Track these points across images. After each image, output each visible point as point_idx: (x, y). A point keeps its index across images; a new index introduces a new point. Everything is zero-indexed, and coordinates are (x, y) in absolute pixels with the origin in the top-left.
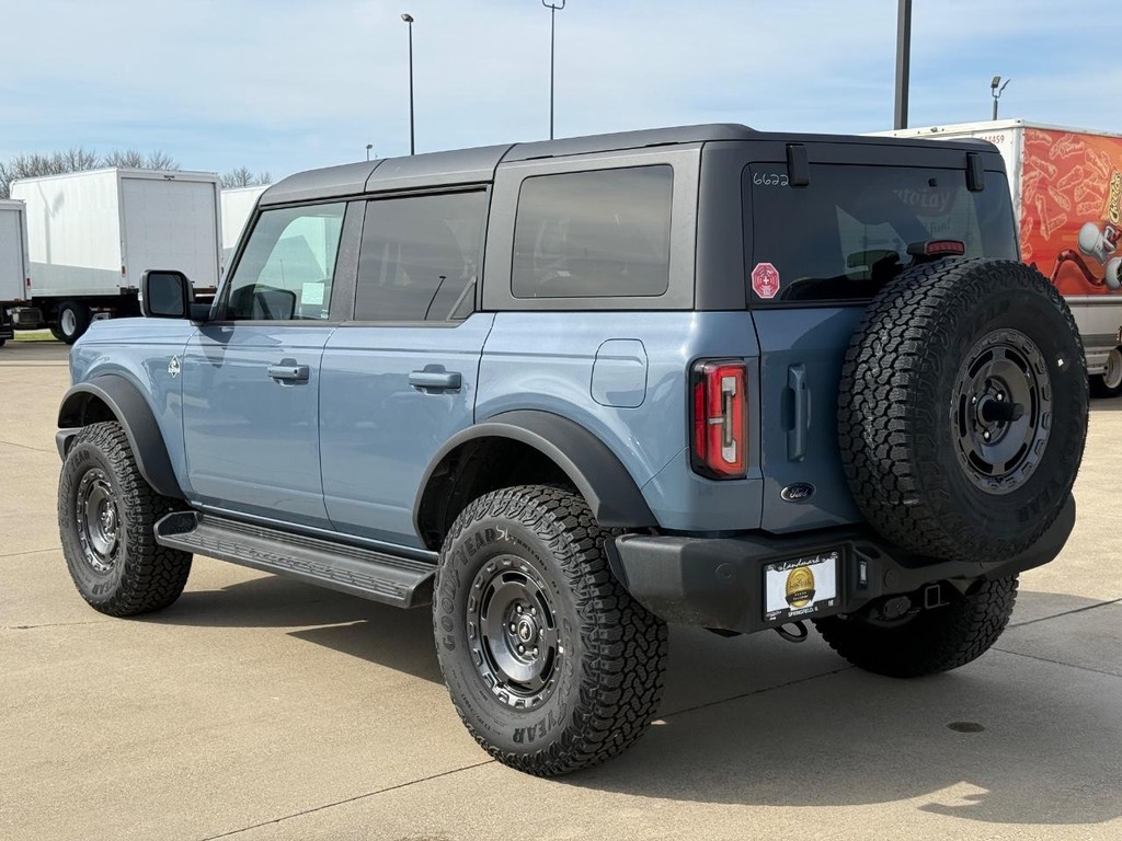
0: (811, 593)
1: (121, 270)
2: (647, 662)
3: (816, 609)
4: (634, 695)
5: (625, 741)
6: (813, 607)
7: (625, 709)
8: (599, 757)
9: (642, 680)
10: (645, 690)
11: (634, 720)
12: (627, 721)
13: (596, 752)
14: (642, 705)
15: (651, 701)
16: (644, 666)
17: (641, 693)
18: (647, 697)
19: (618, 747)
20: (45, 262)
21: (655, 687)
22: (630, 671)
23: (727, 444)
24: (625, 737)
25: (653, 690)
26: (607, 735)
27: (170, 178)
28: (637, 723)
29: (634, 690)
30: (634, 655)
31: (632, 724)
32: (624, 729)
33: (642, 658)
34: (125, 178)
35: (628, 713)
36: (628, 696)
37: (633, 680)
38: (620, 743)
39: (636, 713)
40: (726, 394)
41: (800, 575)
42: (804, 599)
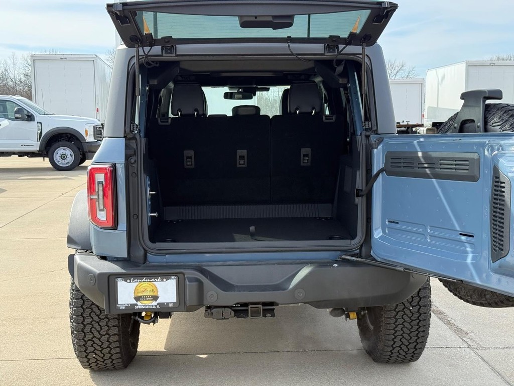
0: (155, 298)
2: (100, 321)
3: (158, 307)
4: (94, 337)
5: (105, 360)
6: (156, 306)
7: (90, 343)
8: (96, 365)
9: (97, 329)
10: (102, 336)
11: (101, 349)
12: (95, 349)
13: (87, 362)
14: (102, 342)
15: (108, 341)
16: (97, 322)
17: (99, 336)
18: (104, 339)
19: (103, 362)
20: (436, 106)
21: (109, 335)
22: (88, 324)
23: (100, 210)
24: (102, 358)
25: (107, 336)
26: (86, 354)
27: (492, 65)
28: (105, 351)
29: (93, 334)
30: (90, 316)
31: (101, 351)
32: (97, 353)
33: (96, 318)
34: (470, 66)
35: (94, 345)
36: (89, 336)
37: (91, 329)
38: (103, 360)
39: (100, 346)
40: (99, 183)
41: (145, 286)
42: (149, 300)
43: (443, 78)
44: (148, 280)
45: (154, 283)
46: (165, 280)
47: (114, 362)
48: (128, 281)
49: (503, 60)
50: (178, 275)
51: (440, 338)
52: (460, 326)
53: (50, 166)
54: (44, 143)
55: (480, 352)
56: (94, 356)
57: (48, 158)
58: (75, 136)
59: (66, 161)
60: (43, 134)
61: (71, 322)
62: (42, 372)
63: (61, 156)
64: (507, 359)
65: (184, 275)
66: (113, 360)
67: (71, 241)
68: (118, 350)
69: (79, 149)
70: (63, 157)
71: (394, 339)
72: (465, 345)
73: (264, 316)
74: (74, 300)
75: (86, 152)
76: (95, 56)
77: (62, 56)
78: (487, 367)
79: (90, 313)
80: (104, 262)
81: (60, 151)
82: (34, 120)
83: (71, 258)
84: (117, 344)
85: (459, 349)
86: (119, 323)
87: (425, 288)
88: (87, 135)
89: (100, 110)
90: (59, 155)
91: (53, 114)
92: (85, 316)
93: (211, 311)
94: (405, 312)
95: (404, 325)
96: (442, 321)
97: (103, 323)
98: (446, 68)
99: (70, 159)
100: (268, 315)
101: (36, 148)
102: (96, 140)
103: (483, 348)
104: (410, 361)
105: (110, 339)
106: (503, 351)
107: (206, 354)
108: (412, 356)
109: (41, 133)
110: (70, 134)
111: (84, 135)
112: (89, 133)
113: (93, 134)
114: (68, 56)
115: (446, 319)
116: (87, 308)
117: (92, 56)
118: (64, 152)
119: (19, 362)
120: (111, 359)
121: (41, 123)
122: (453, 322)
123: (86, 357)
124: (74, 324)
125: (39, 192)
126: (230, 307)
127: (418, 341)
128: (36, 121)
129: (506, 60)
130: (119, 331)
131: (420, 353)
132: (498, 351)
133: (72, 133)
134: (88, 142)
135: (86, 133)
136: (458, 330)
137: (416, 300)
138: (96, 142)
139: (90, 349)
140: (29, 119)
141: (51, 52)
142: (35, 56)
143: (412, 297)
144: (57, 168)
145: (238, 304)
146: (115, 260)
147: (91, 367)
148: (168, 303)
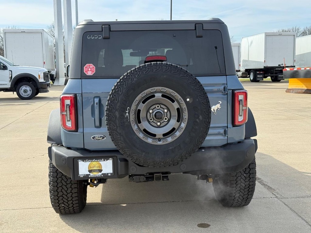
0: (100, 171)
1: (264, 61)
2: (67, 185)
3: (102, 176)
4: (63, 194)
5: (69, 208)
6: (101, 175)
7: (61, 198)
8: (64, 211)
9: (65, 190)
10: (68, 193)
11: (67, 201)
12: (64, 201)
13: (59, 209)
14: (68, 197)
15: (71, 197)
16: (65, 186)
17: (66, 194)
18: (69, 195)
19: (68, 209)
20: (247, 59)
21: (72, 193)
22: (60, 187)
23: (68, 121)
24: (68, 206)
25: (71, 194)
26: (58, 204)
27: (280, 35)
28: (69, 203)
29: (63, 193)
30: (61, 182)
31: (67, 203)
32: (65, 204)
33: (64, 183)
34: (267, 35)
35: (63, 199)
36: (61, 194)
37: (61, 190)
38: (68, 208)
39: (67, 200)
40: (67, 105)
41: (95, 164)
42: (97, 172)
43: (252, 43)
44: (96, 161)
45: (100, 162)
46: (106, 160)
47: (74, 209)
48: (85, 161)
49: (286, 31)
50: (113, 157)
51: (259, 193)
52: (270, 186)
53: (17, 97)
54: (14, 83)
55: (283, 200)
56: (63, 205)
57: (16, 92)
58: (32, 79)
59: (27, 94)
60: (13, 77)
61: (50, 186)
62: (31, 216)
63: (24, 91)
64: (298, 203)
65: (117, 157)
66: (74, 207)
67: (49, 139)
68: (77, 202)
69: (35, 86)
70: (25, 91)
71: (235, 192)
72: (274, 196)
73: (163, 180)
74: (51, 173)
75: (39, 88)
76: (42, 30)
77: (22, 30)
78: (288, 208)
79: (61, 181)
80: (70, 151)
81: (24, 88)
82: (7, 69)
83: (50, 149)
84: (77, 198)
85: (271, 199)
86: (78, 186)
87: (252, 163)
88: (39, 78)
89: (46, 63)
90: (22, 90)
91: (18, 66)
92: (58, 182)
93: (132, 177)
94: (241, 177)
95: (241, 185)
96: (260, 183)
97: (69, 186)
98: (253, 37)
99: (29, 93)
100: (165, 179)
101: (8, 86)
102: (45, 81)
103: (284, 198)
104: (244, 205)
105: (73, 195)
106: (296, 199)
107: (126, 204)
108: (245, 202)
109: (11, 77)
110: (29, 77)
111: (38, 78)
112: (41, 77)
113: (43, 77)
114: (26, 30)
115: (262, 182)
116: (60, 177)
117: (40, 30)
118: (26, 88)
119: (17, 210)
120: (73, 207)
121: (11, 71)
122: (266, 183)
123: (58, 206)
124: (52, 187)
125: (12, 112)
126: (143, 175)
127: (249, 194)
128: (8, 70)
129: (288, 32)
130: (78, 190)
131: (250, 201)
132: (293, 199)
133: (30, 77)
134: (40, 82)
135: (39, 77)
136: (269, 188)
137: (248, 170)
138: (45, 82)
139: (61, 202)
140: (4, 68)
141: (13, 27)
142: (5, 30)
143: (245, 168)
144: (21, 98)
145: (147, 173)
146: (77, 149)
147: (61, 212)
148: (108, 174)
